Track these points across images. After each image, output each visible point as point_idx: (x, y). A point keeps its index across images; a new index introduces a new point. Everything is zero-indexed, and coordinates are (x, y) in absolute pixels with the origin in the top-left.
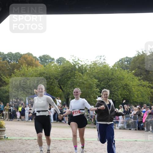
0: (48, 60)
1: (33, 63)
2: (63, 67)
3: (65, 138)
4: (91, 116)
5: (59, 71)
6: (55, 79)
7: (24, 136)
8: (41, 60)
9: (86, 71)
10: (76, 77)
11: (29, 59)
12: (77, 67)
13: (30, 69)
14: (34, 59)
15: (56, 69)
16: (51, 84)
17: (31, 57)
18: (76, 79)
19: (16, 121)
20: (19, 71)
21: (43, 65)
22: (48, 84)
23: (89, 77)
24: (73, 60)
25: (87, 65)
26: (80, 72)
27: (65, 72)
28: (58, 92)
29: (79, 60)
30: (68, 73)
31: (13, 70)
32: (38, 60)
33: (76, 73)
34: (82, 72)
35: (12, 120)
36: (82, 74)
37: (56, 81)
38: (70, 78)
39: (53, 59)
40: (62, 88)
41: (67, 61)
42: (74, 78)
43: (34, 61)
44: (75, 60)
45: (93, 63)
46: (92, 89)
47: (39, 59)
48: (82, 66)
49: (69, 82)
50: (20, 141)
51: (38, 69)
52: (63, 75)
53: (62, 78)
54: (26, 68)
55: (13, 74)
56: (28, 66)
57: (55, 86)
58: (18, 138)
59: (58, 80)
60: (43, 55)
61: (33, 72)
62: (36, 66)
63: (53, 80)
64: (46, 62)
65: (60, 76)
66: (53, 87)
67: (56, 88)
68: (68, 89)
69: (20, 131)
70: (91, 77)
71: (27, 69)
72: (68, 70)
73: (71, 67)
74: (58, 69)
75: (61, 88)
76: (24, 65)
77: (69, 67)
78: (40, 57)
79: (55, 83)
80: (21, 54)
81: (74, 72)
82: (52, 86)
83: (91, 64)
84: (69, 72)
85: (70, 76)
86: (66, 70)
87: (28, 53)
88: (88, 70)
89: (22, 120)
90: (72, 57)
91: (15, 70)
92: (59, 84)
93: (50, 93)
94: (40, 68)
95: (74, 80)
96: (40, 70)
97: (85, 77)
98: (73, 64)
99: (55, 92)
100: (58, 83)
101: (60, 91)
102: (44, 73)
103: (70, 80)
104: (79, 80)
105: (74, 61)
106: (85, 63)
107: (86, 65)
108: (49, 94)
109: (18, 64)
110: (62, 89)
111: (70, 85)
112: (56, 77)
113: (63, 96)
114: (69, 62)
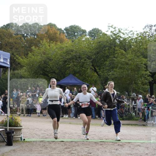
0: (77, 33)
1: (57, 38)
2: (98, 41)
3: (102, 139)
4: (139, 110)
5: (92, 47)
6: (87, 58)
7: (47, 136)
8: (67, 33)
9: (130, 46)
10: (116, 55)
11: (52, 32)
12: (117, 41)
13: (53, 45)
14: (58, 33)
15: (88, 45)
16: (82, 66)
17: (54, 29)
18: (116, 58)
19: (35, 117)
20: (39, 49)
21: (70, 40)
22: (79, 65)
23: (135, 56)
24: (111, 32)
25: (132, 39)
26: (122, 49)
27: (101, 49)
28: (92, 77)
29: (120, 31)
30: (105, 51)
31: (30, 47)
32: (63, 33)
33: (117, 51)
34: (125, 49)
35: (30, 116)
36: (125, 51)
37: (89, 62)
38: (108, 57)
39: (84, 31)
40: (98, 70)
41: (104, 33)
42: (114, 57)
43: (58, 35)
44: (115, 32)
45: (140, 35)
46: (140, 72)
47: (65, 31)
48: (125, 39)
49: (107, 63)
50: (41, 143)
51: (64, 46)
52: (98, 53)
53: (97, 57)
54: (47, 45)
55: (30, 52)
56: (50, 41)
57: (88, 69)
58: (38, 140)
59: (91, 60)
60: (70, 26)
61: (57, 50)
62: (62, 41)
63: (85, 60)
64: (75, 36)
65: (95, 54)
66: (85, 69)
67: (89, 71)
68: (105, 72)
69: (41, 130)
70: (138, 55)
71: (49, 46)
72: (105, 47)
73: (109, 42)
74: (91, 45)
75: (95, 71)
76: (45, 41)
77: (107, 42)
78: (66, 29)
79: (87, 65)
80: (41, 26)
81: (114, 49)
82: (83, 69)
83: (137, 36)
84: (107, 48)
85: (108, 54)
86: (102, 46)
87: (50, 23)
88: (133, 45)
89: (44, 116)
90: (110, 28)
91: (33, 48)
92: (93, 65)
93: (81, 78)
94: (66, 44)
95: (114, 60)
96: (67, 47)
97: (129, 56)
98: (112, 37)
99: (88, 77)
100: (91, 64)
101: (94, 75)
102: (72, 51)
103: (108, 60)
104: (121, 60)
105: (113, 34)
106: (129, 36)
107: (130, 38)
108: (79, 79)
109: (36, 38)
110: (97, 73)
111: (108, 66)
112: (89, 56)
113: (99, 82)
114: (106, 35)
